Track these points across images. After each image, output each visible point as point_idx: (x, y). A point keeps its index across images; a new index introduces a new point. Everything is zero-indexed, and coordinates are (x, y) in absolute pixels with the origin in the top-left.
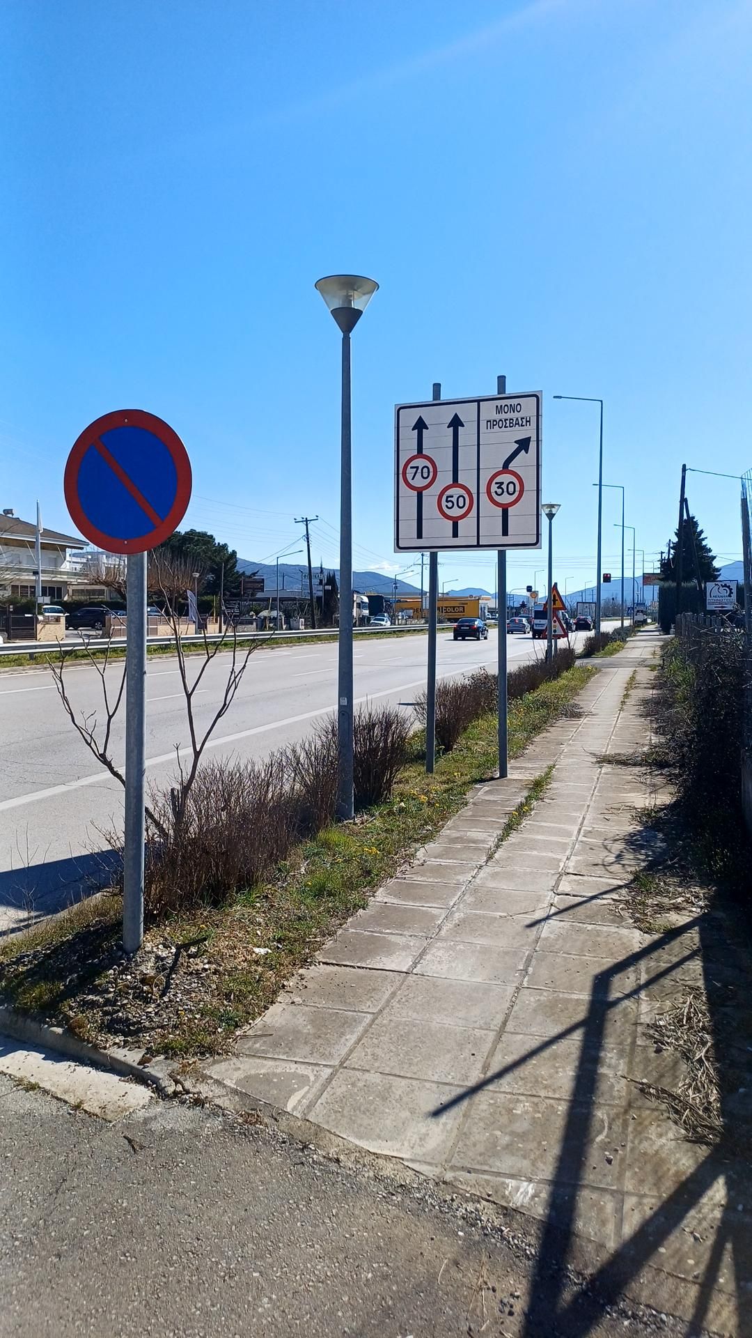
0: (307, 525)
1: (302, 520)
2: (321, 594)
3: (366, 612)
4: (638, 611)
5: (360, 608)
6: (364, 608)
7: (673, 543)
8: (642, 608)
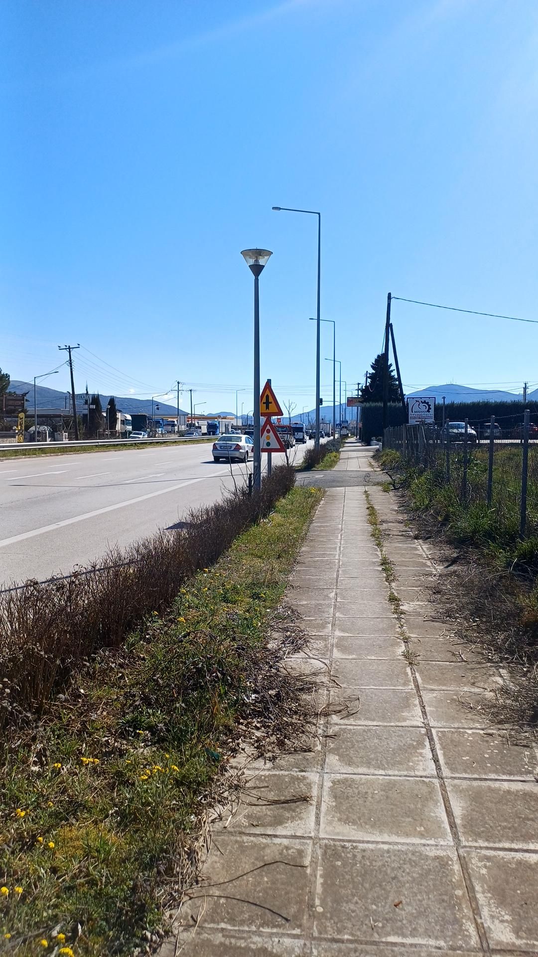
0: (70, 352)
1: (65, 347)
2: (86, 412)
3: (130, 428)
4: (343, 427)
5: (124, 424)
6: (128, 424)
7: (370, 374)
8: (346, 425)
